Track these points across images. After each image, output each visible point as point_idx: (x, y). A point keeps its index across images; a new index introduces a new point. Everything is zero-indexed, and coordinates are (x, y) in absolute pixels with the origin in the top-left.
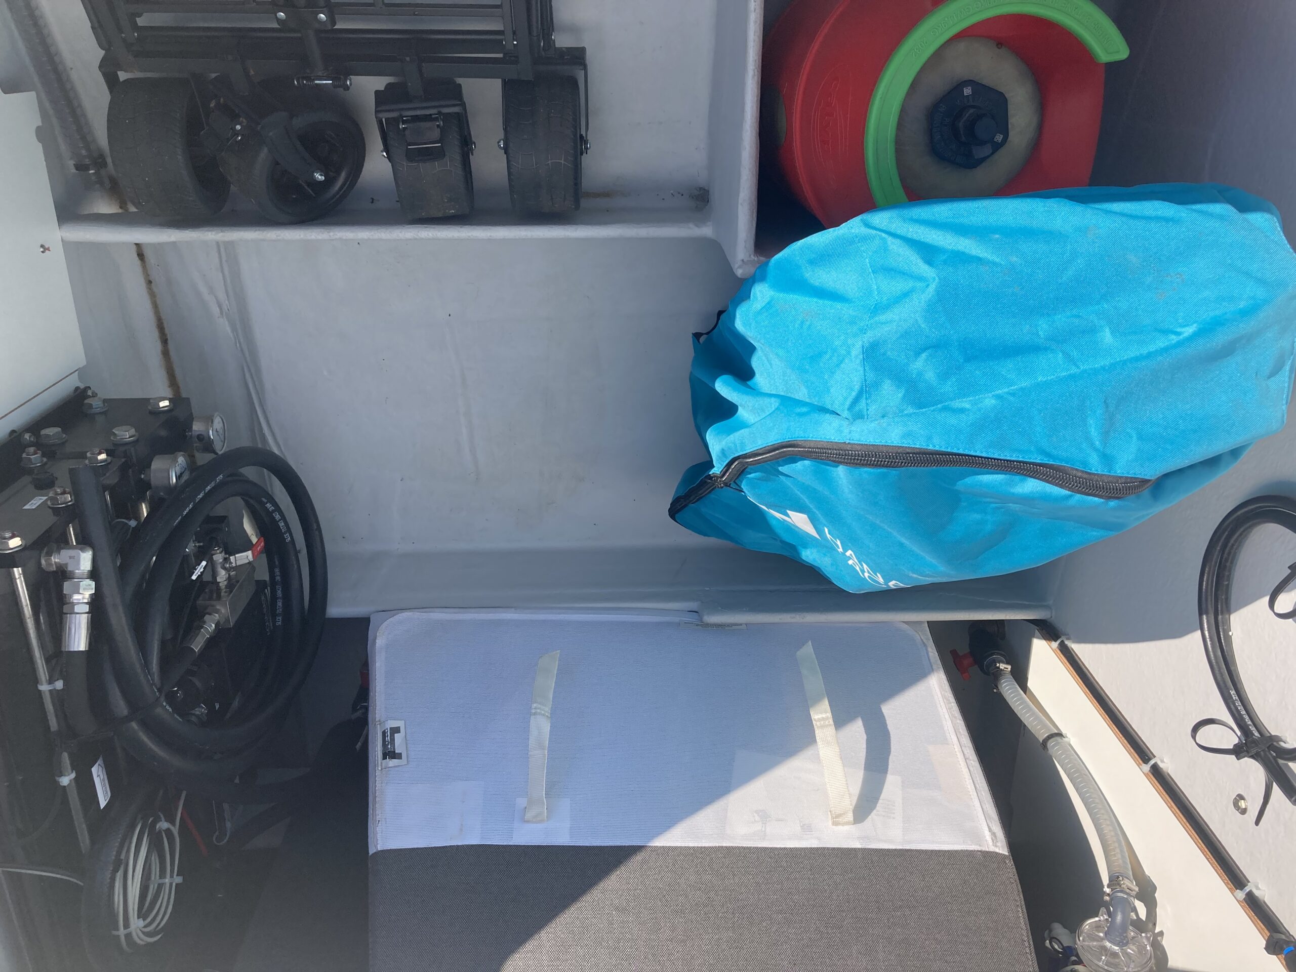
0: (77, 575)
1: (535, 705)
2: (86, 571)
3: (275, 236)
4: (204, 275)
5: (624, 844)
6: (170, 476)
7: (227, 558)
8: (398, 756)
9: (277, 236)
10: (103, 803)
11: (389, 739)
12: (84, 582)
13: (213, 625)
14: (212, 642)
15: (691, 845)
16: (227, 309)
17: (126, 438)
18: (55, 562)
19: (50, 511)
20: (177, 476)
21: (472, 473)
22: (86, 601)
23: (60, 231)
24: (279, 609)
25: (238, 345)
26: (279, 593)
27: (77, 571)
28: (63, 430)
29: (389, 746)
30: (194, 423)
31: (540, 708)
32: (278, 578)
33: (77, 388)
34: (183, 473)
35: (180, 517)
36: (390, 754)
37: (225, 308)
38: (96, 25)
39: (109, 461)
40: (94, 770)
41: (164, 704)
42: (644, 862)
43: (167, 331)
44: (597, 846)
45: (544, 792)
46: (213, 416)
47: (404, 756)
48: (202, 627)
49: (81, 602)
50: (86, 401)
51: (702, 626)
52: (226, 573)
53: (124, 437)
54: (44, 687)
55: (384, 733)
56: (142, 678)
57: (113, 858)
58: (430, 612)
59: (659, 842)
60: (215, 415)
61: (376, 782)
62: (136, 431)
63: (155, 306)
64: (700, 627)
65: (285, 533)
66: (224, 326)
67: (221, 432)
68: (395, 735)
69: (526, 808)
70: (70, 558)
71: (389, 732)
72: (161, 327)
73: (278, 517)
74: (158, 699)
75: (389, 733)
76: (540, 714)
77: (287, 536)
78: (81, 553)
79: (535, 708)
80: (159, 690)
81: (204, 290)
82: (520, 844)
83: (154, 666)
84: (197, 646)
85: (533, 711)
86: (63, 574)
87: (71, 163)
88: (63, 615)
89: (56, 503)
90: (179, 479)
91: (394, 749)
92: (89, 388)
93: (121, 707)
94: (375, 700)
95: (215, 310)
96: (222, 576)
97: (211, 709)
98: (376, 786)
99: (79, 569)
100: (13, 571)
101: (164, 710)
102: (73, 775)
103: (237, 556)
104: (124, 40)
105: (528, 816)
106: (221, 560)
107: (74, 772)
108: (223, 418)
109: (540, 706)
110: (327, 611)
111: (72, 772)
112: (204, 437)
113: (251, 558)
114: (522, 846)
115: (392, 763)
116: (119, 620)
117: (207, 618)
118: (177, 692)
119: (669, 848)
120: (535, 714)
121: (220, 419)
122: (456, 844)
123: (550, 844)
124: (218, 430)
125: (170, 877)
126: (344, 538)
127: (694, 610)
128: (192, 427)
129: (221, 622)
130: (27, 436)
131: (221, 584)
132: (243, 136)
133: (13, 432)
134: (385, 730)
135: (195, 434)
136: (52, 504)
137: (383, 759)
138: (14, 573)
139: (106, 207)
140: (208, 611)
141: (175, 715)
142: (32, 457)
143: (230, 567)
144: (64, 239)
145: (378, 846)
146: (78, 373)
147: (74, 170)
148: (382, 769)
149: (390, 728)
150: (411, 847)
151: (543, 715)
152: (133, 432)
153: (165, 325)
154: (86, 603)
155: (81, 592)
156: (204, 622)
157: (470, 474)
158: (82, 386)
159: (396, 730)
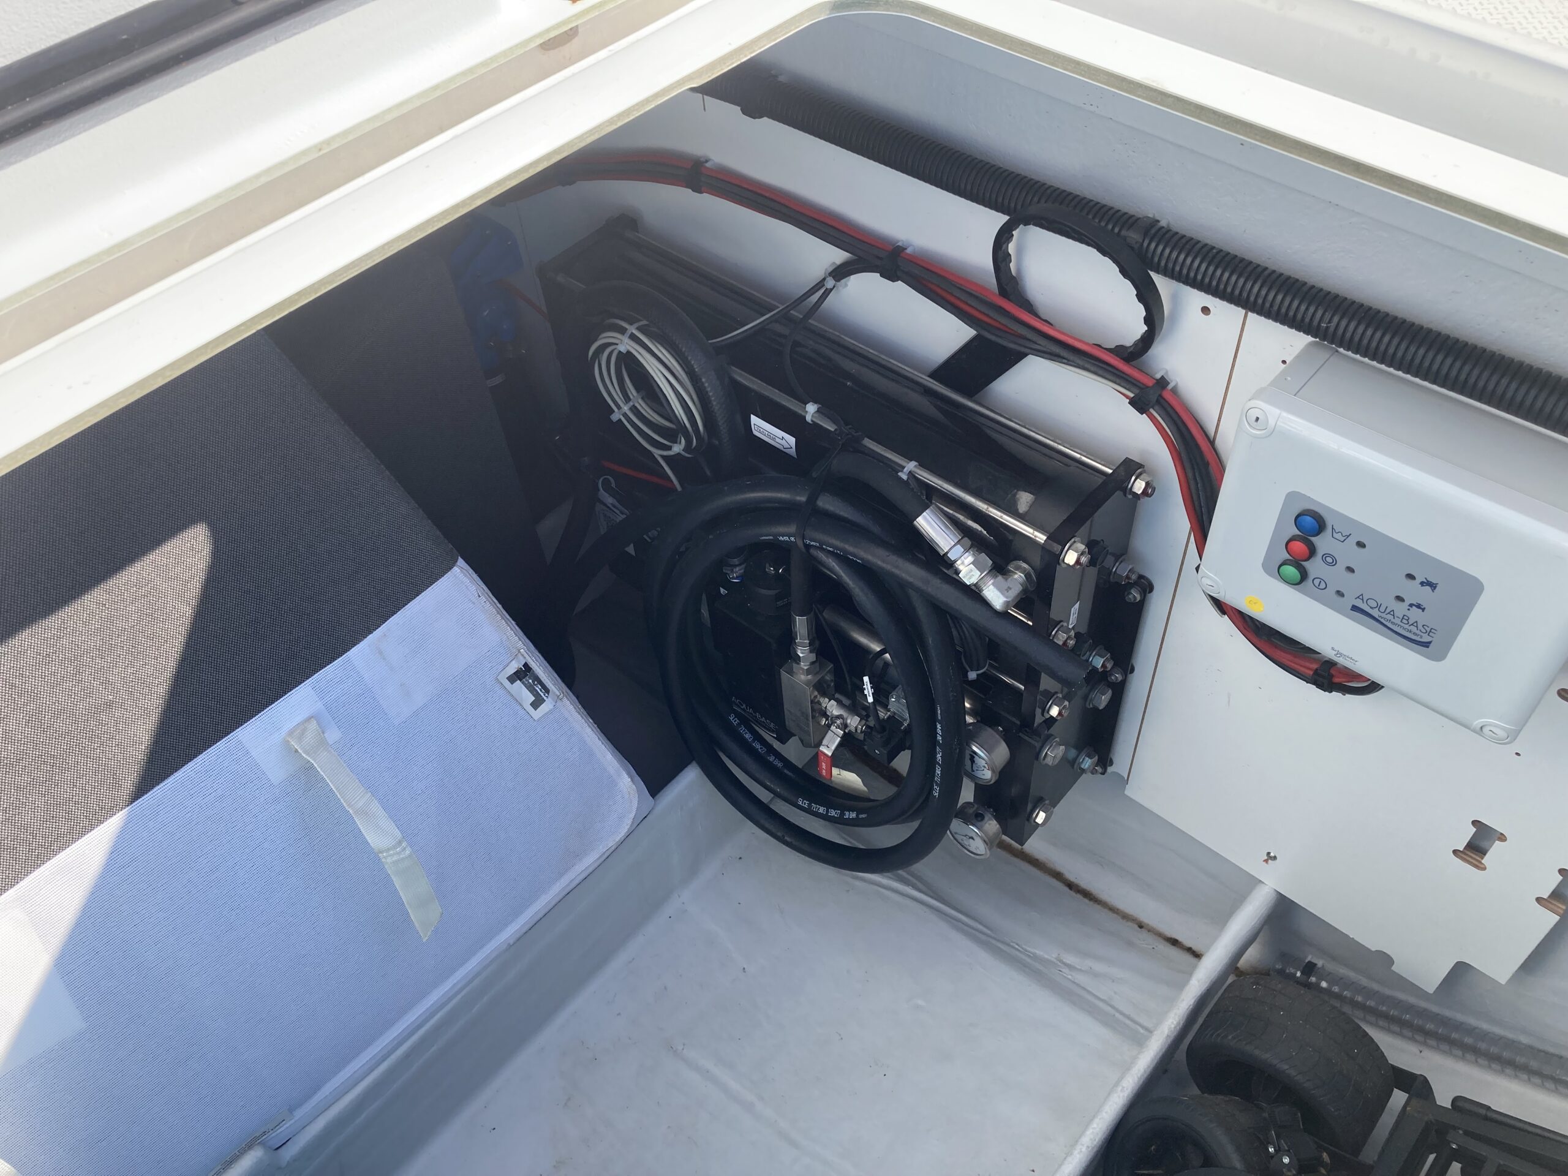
0: (989, 578)
1: (408, 852)
2: (984, 589)
3: (1124, 1085)
4: (1113, 981)
5: (162, 785)
6: (981, 748)
7: (845, 728)
8: (512, 679)
9: (1123, 1087)
10: (754, 419)
11: (537, 689)
12: (978, 576)
13: (801, 655)
14: (789, 639)
15: (62, 855)
16: (1061, 970)
17: (1048, 750)
18: (1016, 573)
19: (1058, 619)
20: (975, 755)
21: (683, 1049)
22: (959, 562)
23: (1272, 888)
24: (744, 731)
25: (1017, 947)
26: (757, 746)
27: (992, 581)
28: (1095, 709)
29: (530, 681)
30: (998, 826)
31: (399, 853)
32: (771, 758)
33: (1111, 763)
34: (972, 765)
35: (940, 718)
36: (523, 674)
37: (1065, 970)
38: (1489, 1114)
39: (1045, 714)
40: (792, 440)
41: (792, 539)
42: (116, 785)
43: (1079, 896)
44: (197, 756)
45: (316, 765)
46: (990, 850)
47: (507, 683)
48: (810, 644)
49: (962, 557)
50: (1097, 757)
51: (258, 1138)
52: (832, 714)
53: (1051, 748)
54: (911, 466)
55: (547, 691)
56: (837, 543)
57: (703, 380)
58: (600, 857)
59: (113, 824)
60: (988, 852)
61: (515, 634)
62: (1047, 765)
63: (1113, 910)
64: (258, 1135)
65: (809, 805)
66: (1049, 952)
67: (966, 842)
68: (533, 698)
69: (323, 733)
70: (1008, 587)
71: (543, 696)
72: (1087, 894)
73: (833, 813)
74: (804, 538)
75: (542, 694)
76: (394, 847)
77: (805, 804)
78: (1005, 599)
79: (405, 849)
80: (808, 547)
81: (1099, 967)
82: (297, 688)
83: (834, 564)
84: (801, 624)
85: (404, 844)
86: (999, 569)
87: (1320, 963)
88: (963, 535)
89: (1061, 629)
90: (970, 755)
91: (523, 683)
92: (1103, 774)
93: (827, 503)
94: (583, 718)
95: (1070, 959)
96: (833, 708)
97: (728, 584)
98: (512, 629)
99: (993, 584)
100: (1045, 535)
101: (786, 533)
102: (809, 418)
103: (839, 739)
104: (1455, 1128)
105: (313, 725)
106: (849, 721)
107: (810, 422)
108: (977, 857)
109: (401, 856)
110: (698, 768)
111: (812, 421)
112: (977, 820)
113: (823, 749)
114: (293, 688)
115: (514, 667)
116: (908, 571)
117: (813, 657)
118: (777, 570)
119: (92, 827)
120: (400, 843)
121: (979, 853)
122: (374, 633)
123: (260, 714)
124: (971, 840)
125: (625, 413)
126: (740, 858)
127: (280, 1149)
128: (996, 821)
129: (796, 665)
130: (1119, 677)
131: (827, 700)
132: (1272, 1156)
133: (1132, 670)
134: (548, 694)
135: (988, 816)
136: (1063, 626)
137: (526, 663)
138: (1043, 534)
139: (1252, 955)
140: (817, 664)
141: (771, 538)
142: (1103, 660)
143: (836, 722)
144: (1263, 885)
145: (459, 570)
146: (1124, 778)
147: (1309, 958)
148: (519, 652)
149: (545, 701)
150: (423, 594)
151: (388, 850)
152: (1049, 761)
153: (1086, 901)
154: (955, 561)
155: (972, 565)
156: (811, 651)
157: (684, 1045)
158: (1110, 769)
159: (536, 705)
